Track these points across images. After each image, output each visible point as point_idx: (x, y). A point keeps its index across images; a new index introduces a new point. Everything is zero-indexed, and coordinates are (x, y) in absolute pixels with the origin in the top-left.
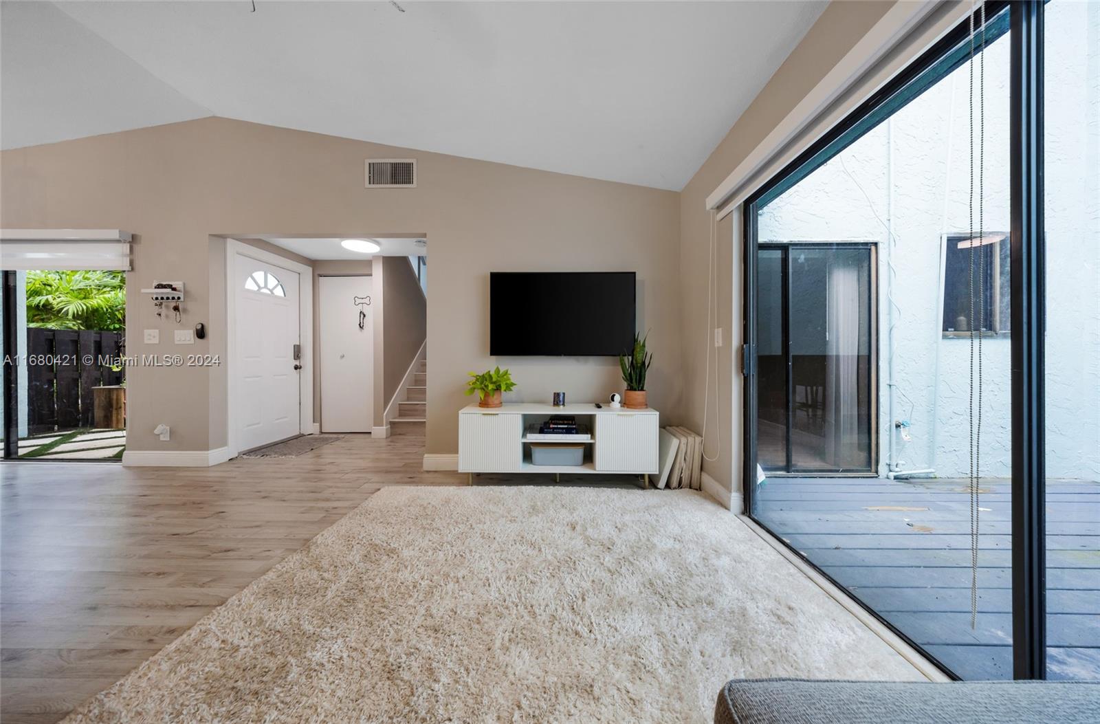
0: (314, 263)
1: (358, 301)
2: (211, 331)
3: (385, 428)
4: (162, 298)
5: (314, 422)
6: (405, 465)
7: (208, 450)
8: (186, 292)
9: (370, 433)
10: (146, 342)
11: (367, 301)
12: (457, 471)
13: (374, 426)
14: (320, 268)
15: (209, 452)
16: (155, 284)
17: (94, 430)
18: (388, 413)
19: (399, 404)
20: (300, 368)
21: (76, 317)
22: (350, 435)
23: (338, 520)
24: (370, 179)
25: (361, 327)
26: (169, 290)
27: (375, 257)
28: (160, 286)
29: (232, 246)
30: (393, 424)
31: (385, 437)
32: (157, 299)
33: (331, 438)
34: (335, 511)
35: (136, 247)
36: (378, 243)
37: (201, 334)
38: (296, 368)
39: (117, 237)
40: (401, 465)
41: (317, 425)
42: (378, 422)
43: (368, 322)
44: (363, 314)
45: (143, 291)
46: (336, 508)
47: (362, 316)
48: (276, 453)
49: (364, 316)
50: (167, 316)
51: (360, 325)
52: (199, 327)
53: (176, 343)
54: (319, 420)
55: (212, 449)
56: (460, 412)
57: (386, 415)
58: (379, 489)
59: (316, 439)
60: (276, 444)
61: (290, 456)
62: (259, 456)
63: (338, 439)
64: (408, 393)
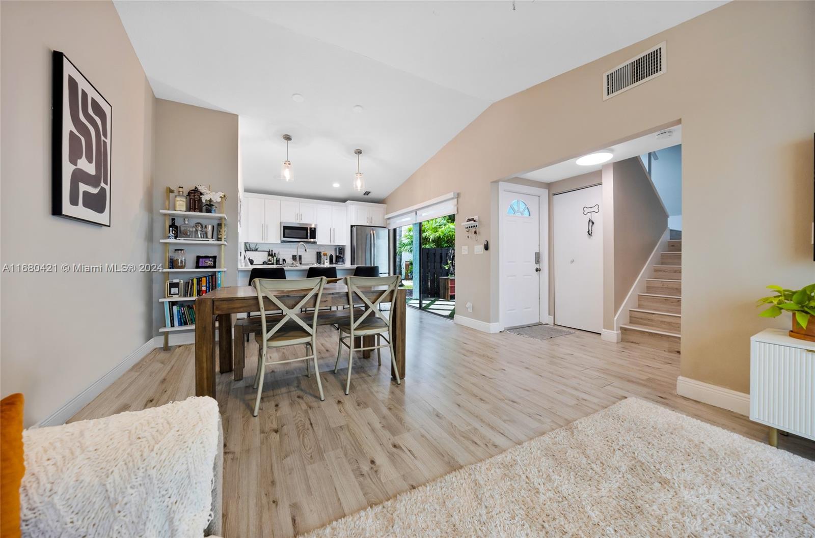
0: (549, 186)
1: (587, 210)
2: (491, 246)
3: (615, 332)
4: (469, 227)
5: (549, 315)
6: (649, 379)
7: (490, 323)
8: (480, 222)
9: (600, 334)
10: (463, 253)
11: (595, 209)
12: (748, 417)
13: (604, 328)
14: (554, 189)
15: (491, 324)
16: (466, 220)
17: (440, 299)
18: (620, 318)
19: (630, 311)
20: (540, 270)
21: (433, 241)
22: (579, 332)
23: (591, 414)
24: (608, 90)
25: (590, 234)
26: (473, 222)
27: (605, 166)
28: (469, 220)
29: (502, 186)
30: (624, 330)
31: (616, 342)
32: (467, 228)
33: (565, 332)
34: (584, 402)
35: (460, 200)
36: (612, 151)
37: (487, 248)
38: (537, 270)
39: (453, 196)
40: (645, 378)
41: (552, 317)
42: (608, 325)
43: (597, 229)
44: (591, 222)
45: (462, 224)
46: (586, 400)
47: (591, 224)
48: (526, 334)
49: (593, 223)
50: (471, 238)
51: (588, 232)
52: (486, 243)
53: (476, 253)
54: (553, 313)
55: (492, 322)
56: (753, 339)
57: (617, 320)
58: (626, 398)
59: (551, 329)
60: (525, 327)
61: (537, 340)
62: (516, 334)
63: (570, 333)
64: (639, 300)
